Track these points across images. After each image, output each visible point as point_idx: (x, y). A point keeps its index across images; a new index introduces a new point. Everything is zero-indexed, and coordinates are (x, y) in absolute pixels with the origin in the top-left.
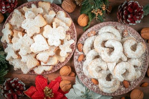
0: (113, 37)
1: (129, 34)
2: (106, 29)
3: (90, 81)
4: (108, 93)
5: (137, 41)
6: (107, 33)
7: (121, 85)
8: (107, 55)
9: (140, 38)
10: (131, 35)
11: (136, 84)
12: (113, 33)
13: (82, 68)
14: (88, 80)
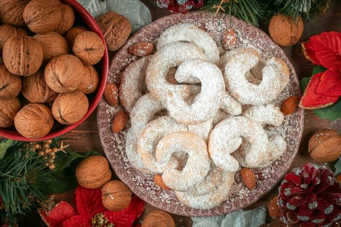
0: (196, 53)
1: (241, 39)
2: (174, 34)
3: (150, 183)
4: (204, 208)
5: (264, 55)
6: (179, 44)
7: (238, 183)
8: (182, 104)
9: (273, 47)
10: (245, 42)
11: (277, 173)
12: (196, 41)
13: (124, 149)
14: (145, 180)
